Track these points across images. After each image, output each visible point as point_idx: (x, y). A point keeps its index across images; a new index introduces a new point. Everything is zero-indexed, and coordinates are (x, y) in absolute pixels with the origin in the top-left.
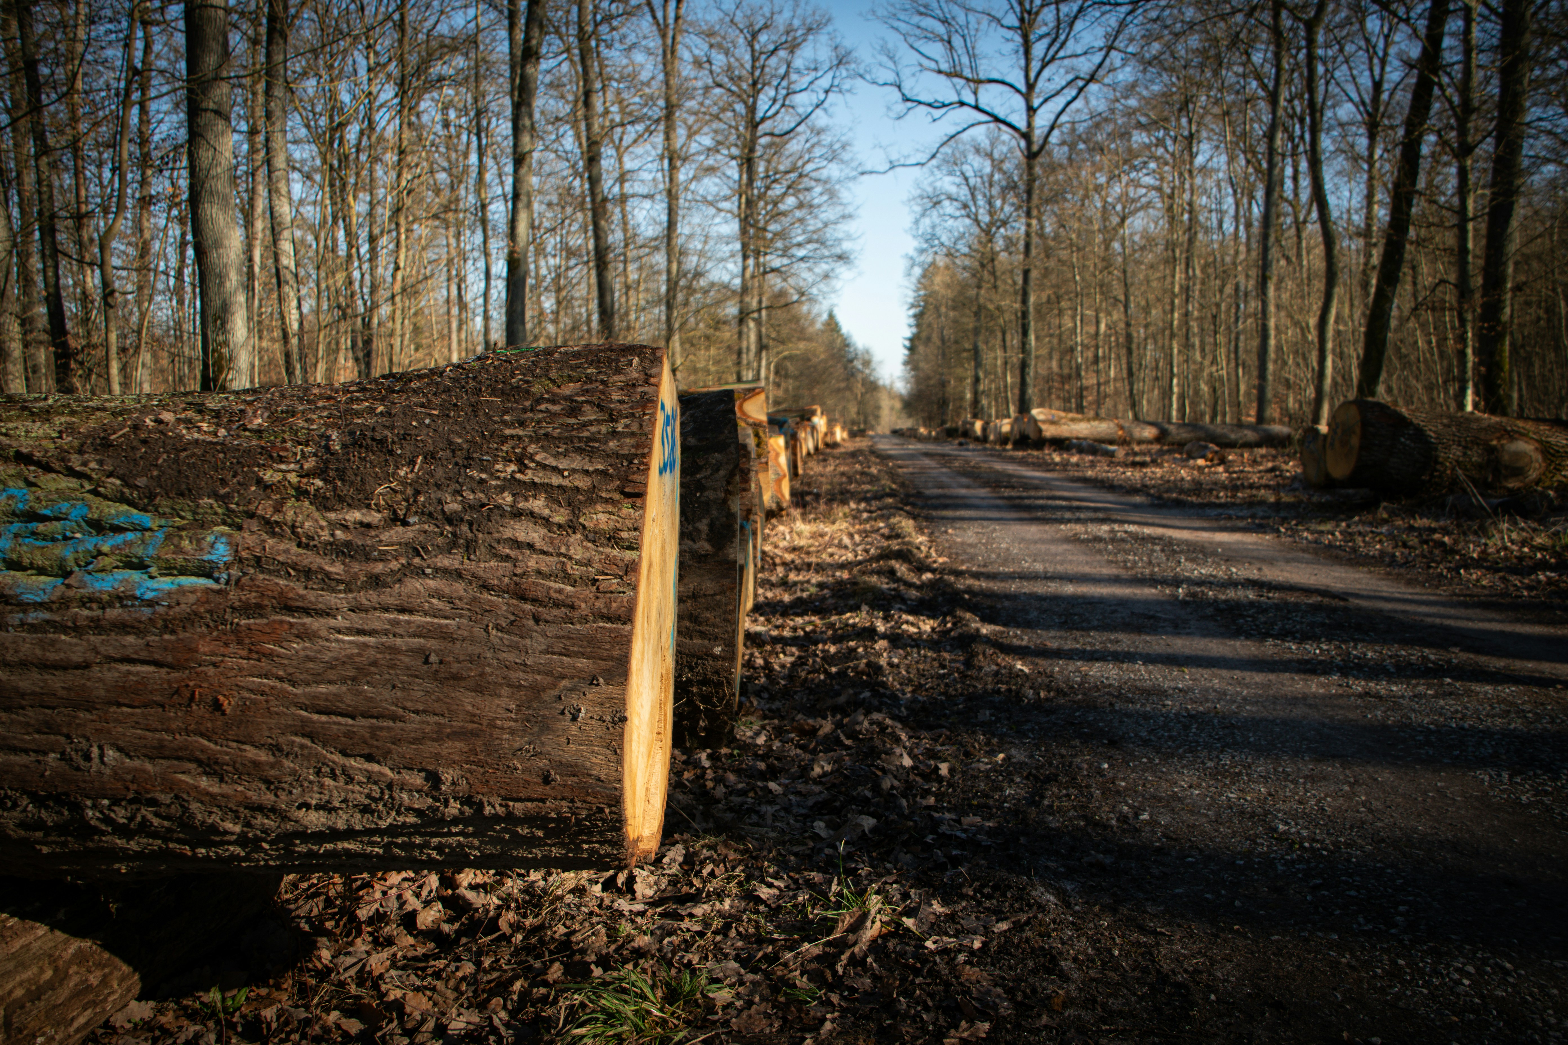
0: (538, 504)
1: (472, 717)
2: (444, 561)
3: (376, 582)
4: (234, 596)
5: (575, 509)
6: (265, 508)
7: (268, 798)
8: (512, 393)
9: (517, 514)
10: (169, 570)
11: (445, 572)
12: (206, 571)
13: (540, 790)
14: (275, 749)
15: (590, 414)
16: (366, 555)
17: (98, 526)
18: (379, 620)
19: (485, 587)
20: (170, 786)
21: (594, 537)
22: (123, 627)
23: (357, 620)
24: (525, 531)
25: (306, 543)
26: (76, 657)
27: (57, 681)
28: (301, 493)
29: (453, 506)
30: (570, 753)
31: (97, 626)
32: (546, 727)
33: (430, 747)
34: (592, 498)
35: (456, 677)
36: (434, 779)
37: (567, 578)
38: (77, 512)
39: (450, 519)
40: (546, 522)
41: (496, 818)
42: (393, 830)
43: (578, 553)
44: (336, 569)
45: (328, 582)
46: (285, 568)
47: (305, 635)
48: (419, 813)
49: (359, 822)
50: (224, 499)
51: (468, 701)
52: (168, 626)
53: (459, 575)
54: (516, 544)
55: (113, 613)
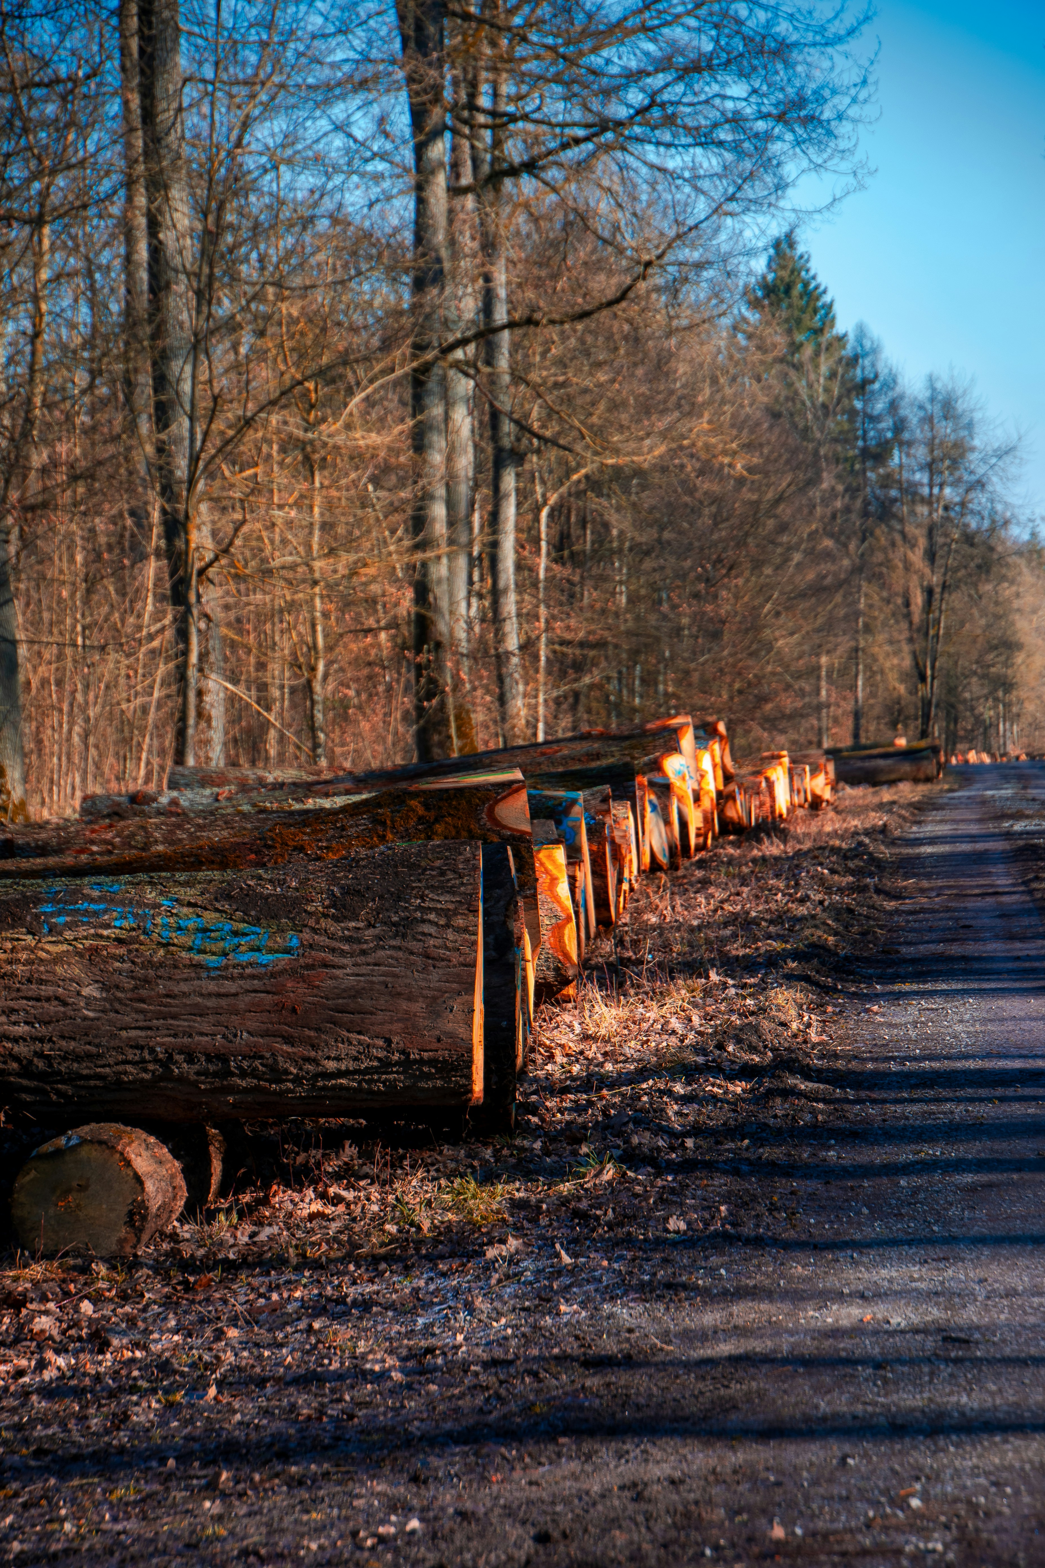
0: (432, 916)
1: (407, 1012)
2: (393, 943)
3: (364, 953)
4: (302, 961)
5: (449, 918)
6: (312, 922)
7: (313, 1054)
8: (412, 867)
9: (423, 921)
10: (271, 951)
11: (394, 948)
12: (287, 951)
13: (435, 1045)
14: (318, 1030)
15: (450, 875)
16: (359, 941)
17: (236, 933)
18: (364, 970)
19: (412, 953)
20: (270, 1049)
21: (458, 930)
22: (253, 977)
23: (356, 970)
24: (427, 928)
25: (332, 937)
26: (233, 991)
27: (223, 1002)
28: (325, 916)
29: (395, 919)
30: (450, 1027)
31: (242, 976)
32: (438, 1015)
33: (387, 1027)
34: (456, 913)
35: (399, 994)
36: (389, 1041)
37: (447, 948)
38: (227, 928)
39: (394, 924)
40: (436, 924)
41: (415, 1061)
42: (368, 1071)
43: (451, 937)
44: (346, 947)
45: (343, 954)
46: (322, 948)
47: (334, 978)
48: (379, 1060)
49: (352, 1066)
50: (292, 919)
51: (404, 1005)
52: (273, 975)
53: (399, 948)
54: (424, 934)
55: (248, 971)
